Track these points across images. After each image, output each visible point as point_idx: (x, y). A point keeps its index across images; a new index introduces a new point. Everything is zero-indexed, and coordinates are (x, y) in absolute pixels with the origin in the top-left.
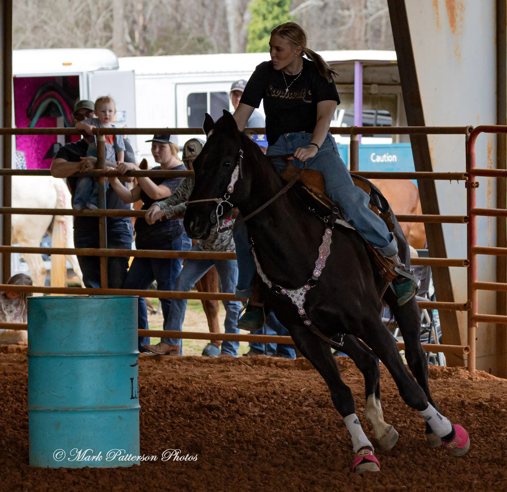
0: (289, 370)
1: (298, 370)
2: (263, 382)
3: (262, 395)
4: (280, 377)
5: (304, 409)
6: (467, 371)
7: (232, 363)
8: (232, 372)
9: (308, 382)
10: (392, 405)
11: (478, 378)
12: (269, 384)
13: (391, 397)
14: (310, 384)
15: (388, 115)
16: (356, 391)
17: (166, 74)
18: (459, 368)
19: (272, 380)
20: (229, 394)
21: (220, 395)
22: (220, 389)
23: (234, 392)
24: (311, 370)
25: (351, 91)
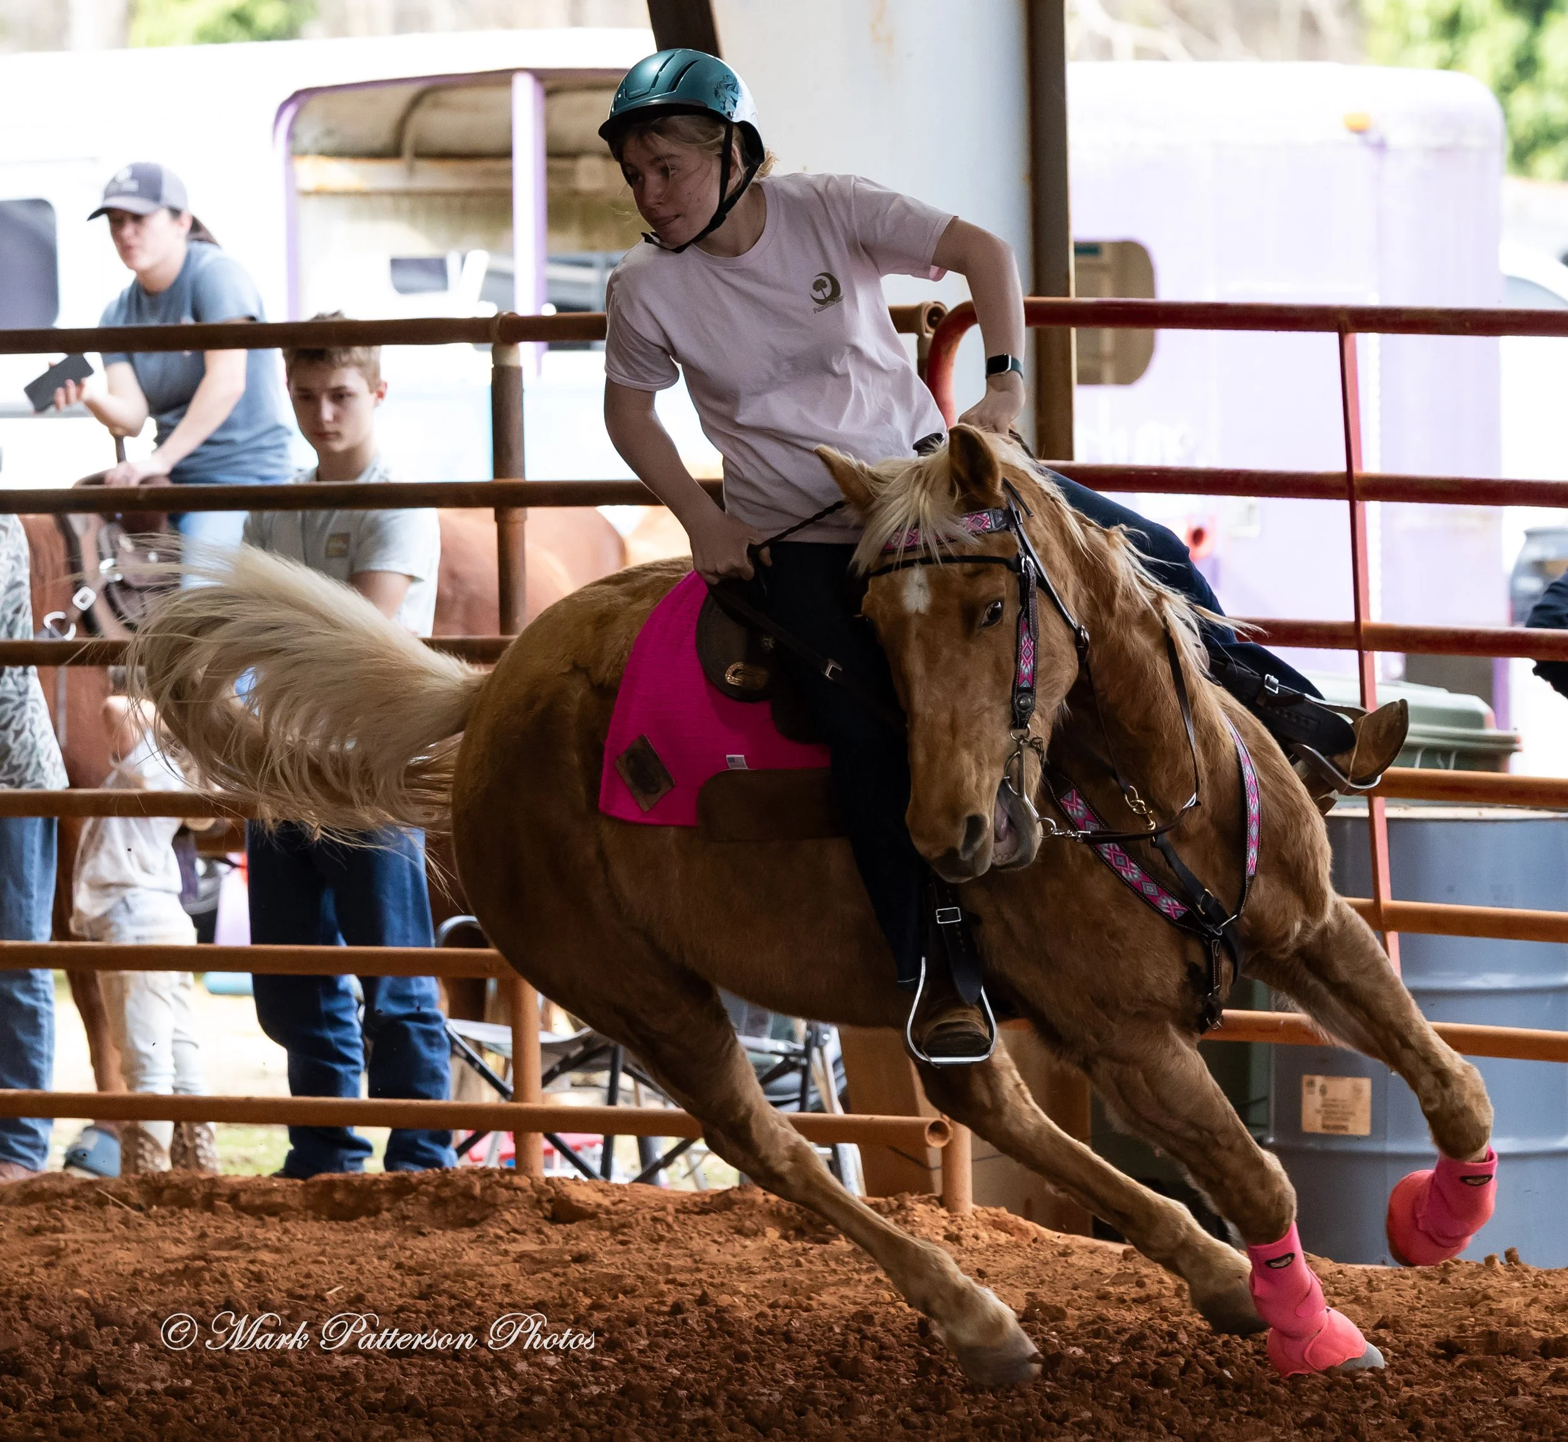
0: (282, 1220)
1: (316, 1219)
2: (187, 1267)
5: (335, 1363)
6: (942, 1212)
7: (71, 1202)
8: (74, 1231)
9: (352, 1263)
10: (661, 1340)
11: (984, 1235)
12: (207, 1275)
13: (659, 1313)
14: (360, 1270)
16: (531, 1293)
18: (910, 1200)
19: (218, 1259)
20: (59, 1316)
21: (27, 1320)
22: (28, 1297)
23: (78, 1308)
24: (363, 1220)
25: (501, 185)
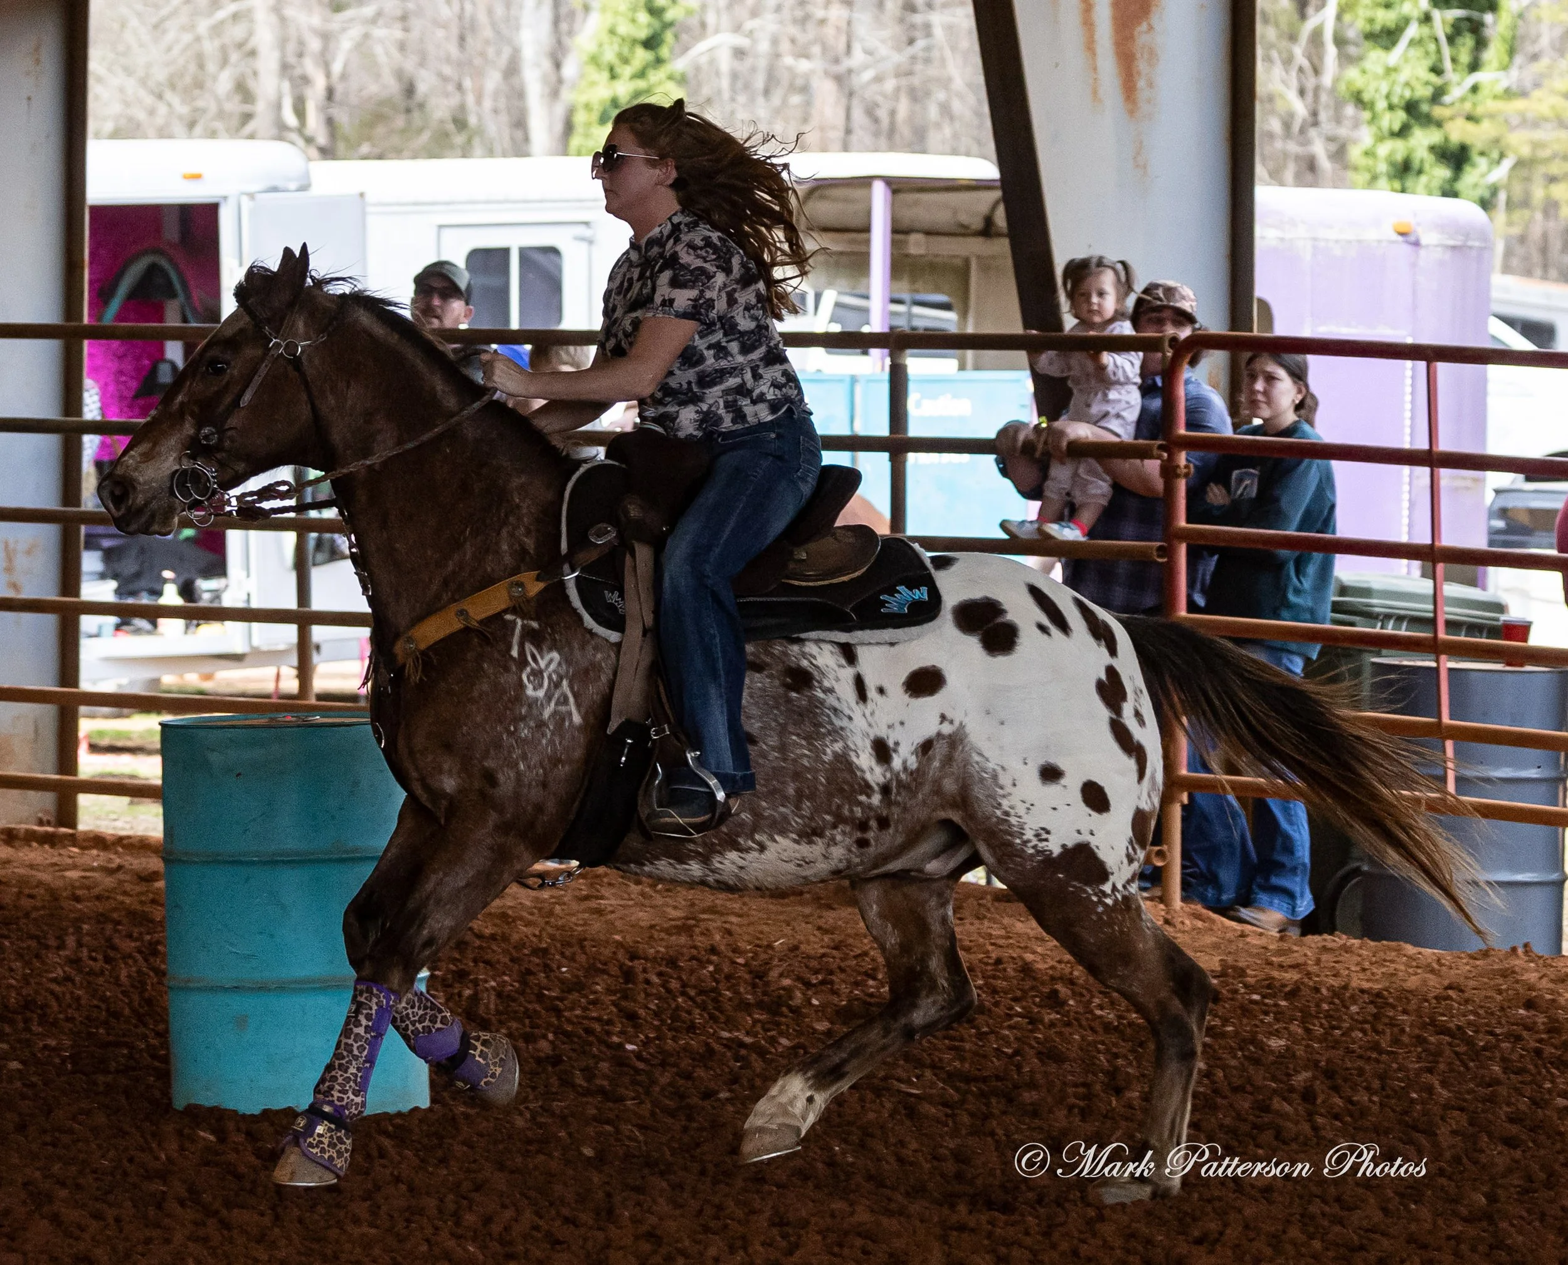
2: (683, 924)
3: (682, 954)
4: (722, 914)
11: (1188, 922)
12: (697, 930)
13: (987, 964)
14: (794, 931)
15: (946, 307)
17: (415, 204)
19: (703, 920)
20: (607, 953)
22: (585, 940)
23: (617, 948)
25: (863, 249)
